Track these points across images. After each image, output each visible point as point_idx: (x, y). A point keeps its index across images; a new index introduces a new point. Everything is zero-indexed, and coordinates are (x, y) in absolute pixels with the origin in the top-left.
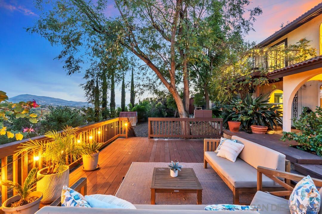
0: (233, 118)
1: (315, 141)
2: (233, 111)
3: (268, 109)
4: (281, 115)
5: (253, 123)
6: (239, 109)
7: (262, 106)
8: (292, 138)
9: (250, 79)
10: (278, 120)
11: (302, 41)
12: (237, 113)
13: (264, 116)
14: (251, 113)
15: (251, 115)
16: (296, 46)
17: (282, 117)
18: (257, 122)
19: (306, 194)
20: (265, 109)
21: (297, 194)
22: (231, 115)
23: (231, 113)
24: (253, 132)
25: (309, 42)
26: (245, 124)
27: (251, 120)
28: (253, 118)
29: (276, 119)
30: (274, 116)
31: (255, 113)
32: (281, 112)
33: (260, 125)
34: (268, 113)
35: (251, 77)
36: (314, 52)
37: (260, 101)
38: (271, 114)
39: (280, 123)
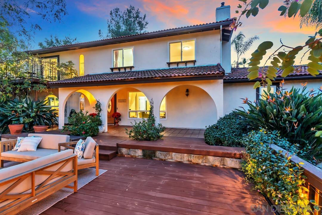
0: (13, 122)
1: (79, 129)
2: (12, 115)
3: (47, 111)
4: (57, 116)
5: (34, 124)
6: (20, 112)
7: (42, 109)
8: (68, 130)
9: (30, 84)
10: (55, 120)
11: (70, 62)
12: (17, 116)
13: (45, 117)
14: (34, 115)
15: (33, 117)
16: (66, 65)
17: (58, 117)
18: (38, 123)
19: (81, 143)
20: (45, 111)
21: (78, 145)
22: (11, 119)
23: (10, 116)
24: (35, 131)
25: (74, 64)
26: (26, 126)
27: (33, 122)
28: (35, 119)
29: (53, 119)
30: (52, 116)
31: (37, 115)
32: (57, 114)
33: (41, 125)
34: (48, 115)
35: (30, 82)
36: (76, 73)
37: (40, 105)
38: (50, 116)
39: (57, 122)
